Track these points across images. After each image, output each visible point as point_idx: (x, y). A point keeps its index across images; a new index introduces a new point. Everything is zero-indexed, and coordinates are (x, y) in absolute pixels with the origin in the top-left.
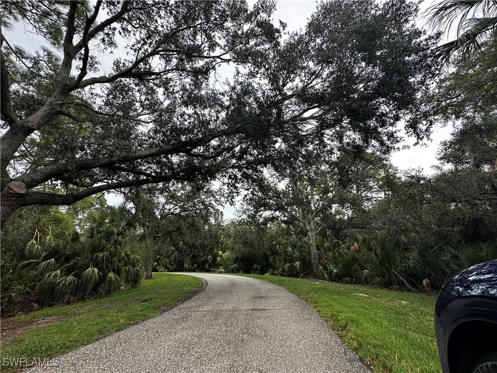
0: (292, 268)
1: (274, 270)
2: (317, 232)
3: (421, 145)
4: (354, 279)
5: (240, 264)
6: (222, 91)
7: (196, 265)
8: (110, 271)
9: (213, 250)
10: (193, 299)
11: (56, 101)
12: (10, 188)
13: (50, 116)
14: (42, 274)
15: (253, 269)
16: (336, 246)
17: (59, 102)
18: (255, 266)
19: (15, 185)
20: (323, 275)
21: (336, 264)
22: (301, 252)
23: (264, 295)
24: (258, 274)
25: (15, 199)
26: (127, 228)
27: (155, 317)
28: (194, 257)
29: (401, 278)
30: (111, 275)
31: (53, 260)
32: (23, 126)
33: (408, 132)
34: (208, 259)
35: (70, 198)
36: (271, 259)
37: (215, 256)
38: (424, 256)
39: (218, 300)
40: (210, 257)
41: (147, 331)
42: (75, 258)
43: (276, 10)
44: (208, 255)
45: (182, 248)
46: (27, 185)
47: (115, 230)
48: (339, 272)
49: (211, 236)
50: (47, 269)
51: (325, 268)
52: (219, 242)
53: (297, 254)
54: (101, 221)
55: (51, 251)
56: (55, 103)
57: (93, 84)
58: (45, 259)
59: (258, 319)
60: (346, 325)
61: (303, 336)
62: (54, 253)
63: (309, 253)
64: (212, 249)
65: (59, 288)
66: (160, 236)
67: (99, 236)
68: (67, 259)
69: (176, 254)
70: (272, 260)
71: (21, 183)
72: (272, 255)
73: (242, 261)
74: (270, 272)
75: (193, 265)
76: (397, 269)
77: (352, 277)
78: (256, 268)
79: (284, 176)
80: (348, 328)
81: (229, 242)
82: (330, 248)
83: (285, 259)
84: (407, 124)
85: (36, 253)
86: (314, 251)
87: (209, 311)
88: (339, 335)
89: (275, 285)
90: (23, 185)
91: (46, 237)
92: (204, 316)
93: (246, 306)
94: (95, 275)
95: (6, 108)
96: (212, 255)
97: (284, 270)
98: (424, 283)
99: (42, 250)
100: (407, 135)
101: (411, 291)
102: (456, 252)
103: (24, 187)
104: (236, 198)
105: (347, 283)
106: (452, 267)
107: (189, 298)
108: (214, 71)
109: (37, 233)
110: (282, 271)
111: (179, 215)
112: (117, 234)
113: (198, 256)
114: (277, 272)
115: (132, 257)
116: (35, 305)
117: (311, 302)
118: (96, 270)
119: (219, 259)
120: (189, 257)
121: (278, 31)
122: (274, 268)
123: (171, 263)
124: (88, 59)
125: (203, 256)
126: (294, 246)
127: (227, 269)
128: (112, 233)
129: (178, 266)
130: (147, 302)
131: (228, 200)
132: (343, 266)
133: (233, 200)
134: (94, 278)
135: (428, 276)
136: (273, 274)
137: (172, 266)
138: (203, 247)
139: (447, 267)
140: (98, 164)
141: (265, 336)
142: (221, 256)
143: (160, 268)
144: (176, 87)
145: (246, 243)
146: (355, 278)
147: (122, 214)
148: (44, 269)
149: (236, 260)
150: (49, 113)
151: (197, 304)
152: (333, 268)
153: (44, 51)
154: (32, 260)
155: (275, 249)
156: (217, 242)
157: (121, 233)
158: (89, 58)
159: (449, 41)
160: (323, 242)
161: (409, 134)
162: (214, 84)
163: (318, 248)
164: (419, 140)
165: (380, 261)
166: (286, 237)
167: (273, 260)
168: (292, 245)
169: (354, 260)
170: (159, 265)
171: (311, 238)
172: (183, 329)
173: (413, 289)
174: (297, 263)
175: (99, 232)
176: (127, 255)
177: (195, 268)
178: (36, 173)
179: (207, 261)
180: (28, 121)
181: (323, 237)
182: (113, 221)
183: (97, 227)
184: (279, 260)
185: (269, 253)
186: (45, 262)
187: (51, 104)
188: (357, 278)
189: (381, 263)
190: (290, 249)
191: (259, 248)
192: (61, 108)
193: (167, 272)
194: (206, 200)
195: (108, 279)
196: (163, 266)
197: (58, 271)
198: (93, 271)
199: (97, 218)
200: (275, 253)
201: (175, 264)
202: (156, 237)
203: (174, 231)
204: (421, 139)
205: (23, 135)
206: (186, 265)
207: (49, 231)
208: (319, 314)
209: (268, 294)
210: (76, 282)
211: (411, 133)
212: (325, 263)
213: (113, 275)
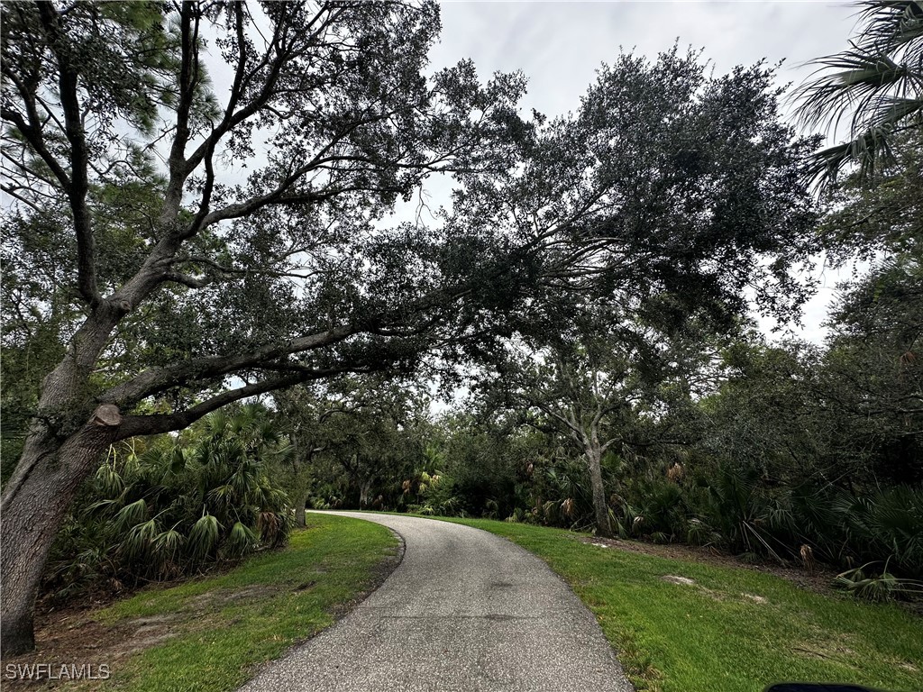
0: (557, 509)
1: (523, 510)
2: (604, 448)
3: (784, 332)
4: (673, 535)
5: (461, 498)
6: (432, 229)
7: (380, 497)
8: (237, 521)
9: (412, 471)
10: (384, 586)
11: (160, 259)
12: (97, 419)
13: (151, 284)
14: (126, 528)
15: (485, 508)
16: (639, 467)
17: (164, 261)
18: (490, 502)
19: (104, 411)
20: (615, 527)
21: (640, 506)
22: (573, 480)
23: (506, 580)
24: (493, 518)
25: (104, 434)
26: (265, 443)
27: (326, 629)
28: (378, 482)
29: (760, 539)
30: (239, 527)
31: (141, 501)
32: (112, 307)
33: (761, 309)
34: (403, 487)
35: (183, 419)
36: (518, 489)
37: (416, 481)
38: (803, 502)
39: (427, 590)
40: (407, 482)
41: (320, 661)
42: (178, 497)
43: (526, 92)
44: (403, 479)
45: (357, 466)
46: (121, 410)
47: (245, 447)
48: (644, 520)
49: (408, 444)
50: (134, 519)
51: (619, 512)
52: (423, 455)
53: (565, 484)
54: (219, 430)
55: (137, 483)
56: (158, 263)
57: (217, 222)
58: (129, 499)
59: (499, 641)
60: (647, 663)
61: (575, 686)
62: (142, 487)
63: (589, 483)
64: (409, 469)
65: (155, 553)
66: (318, 451)
67: (217, 458)
68: (165, 499)
69: (345, 478)
70: (520, 491)
71: (112, 406)
72: (520, 481)
73: (464, 492)
74: (517, 514)
75: (376, 497)
76: (752, 521)
77: (668, 532)
78: (492, 505)
79: (541, 344)
80: (650, 668)
81: (441, 456)
82: (629, 472)
83: (544, 491)
84: (760, 293)
85: (111, 486)
86: (598, 485)
87: (416, 617)
88: (633, 684)
89: (525, 552)
90: (116, 410)
91: (126, 458)
92: (409, 631)
93: (477, 609)
94: (213, 530)
95: (88, 286)
96: (411, 479)
97: (541, 512)
98: (803, 553)
99: (121, 483)
100: (761, 312)
101: (779, 564)
102: (861, 500)
103: (116, 413)
104: (456, 389)
105: (660, 542)
106: (856, 525)
107: (379, 582)
108: (418, 188)
109: (112, 451)
110: (538, 513)
111: (351, 412)
112: (247, 452)
113: (385, 481)
114: (529, 514)
115: (273, 493)
116: (117, 583)
117: (590, 602)
118: (214, 519)
119: (422, 486)
120: (369, 483)
121: (530, 127)
122: (524, 507)
123: (335, 492)
124: (211, 190)
125: (394, 481)
126: (561, 469)
127: (438, 507)
128: (239, 452)
129: (348, 497)
130: (308, 591)
131: (441, 394)
132: (652, 510)
133: (451, 394)
134: (211, 534)
135: (811, 539)
136: (521, 519)
137: (338, 496)
138: (394, 464)
139: (847, 525)
140: (230, 366)
141: (513, 682)
142: (427, 482)
143: (317, 501)
144: (350, 200)
145: (471, 460)
146: (675, 532)
147: (254, 416)
148: (128, 518)
149: (455, 490)
150: (149, 281)
151: (393, 600)
152: (634, 513)
153: (128, 147)
154: (107, 501)
155: (525, 470)
156: (420, 456)
157: (255, 451)
158: (214, 189)
159: (837, 145)
160: (614, 463)
161: (763, 311)
162: (418, 211)
163: (605, 475)
164: (782, 323)
165: (721, 506)
166: (546, 450)
167: (522, 491)
168: (557, 467)
169: (673, 498)
170: (315, 495)
171: (592, 459)
172: (378, 661)
173: (784, 562)
174: (567, 502)
175: (217, 451)
176: (265, 492)
177: (380, 502)
178: (133, 384)
179: (401, 491)
180: (118, 299)
181: (615, 453)
182: (239, 429)
183: (214, 441)
184: (534, 493)
185: (514, 478)
186: (129, 506)
187: (152, 266)
188: (677, 533)
189: (724, 510)
190: (554, 474)
191: (497, 469)
192: (168, 270)
193: (329, 509)
194: (400, 385)
195: (234, 534)
196: (322, 497)
197: (152, 523)
198: (210, 522)
199: (213, 425)
200: (524, 477)
201: (342, 493)
202: (312, 452)
203: (345, 443)
204: (785, 322)
205: (112, 322)
206: (364, 498)
207: (132, 446)
208: (603, 631)
209: (516, 577)
210: (182, 543)
211: (766, 310)
212: (620, 501)
213: (242, 529)
